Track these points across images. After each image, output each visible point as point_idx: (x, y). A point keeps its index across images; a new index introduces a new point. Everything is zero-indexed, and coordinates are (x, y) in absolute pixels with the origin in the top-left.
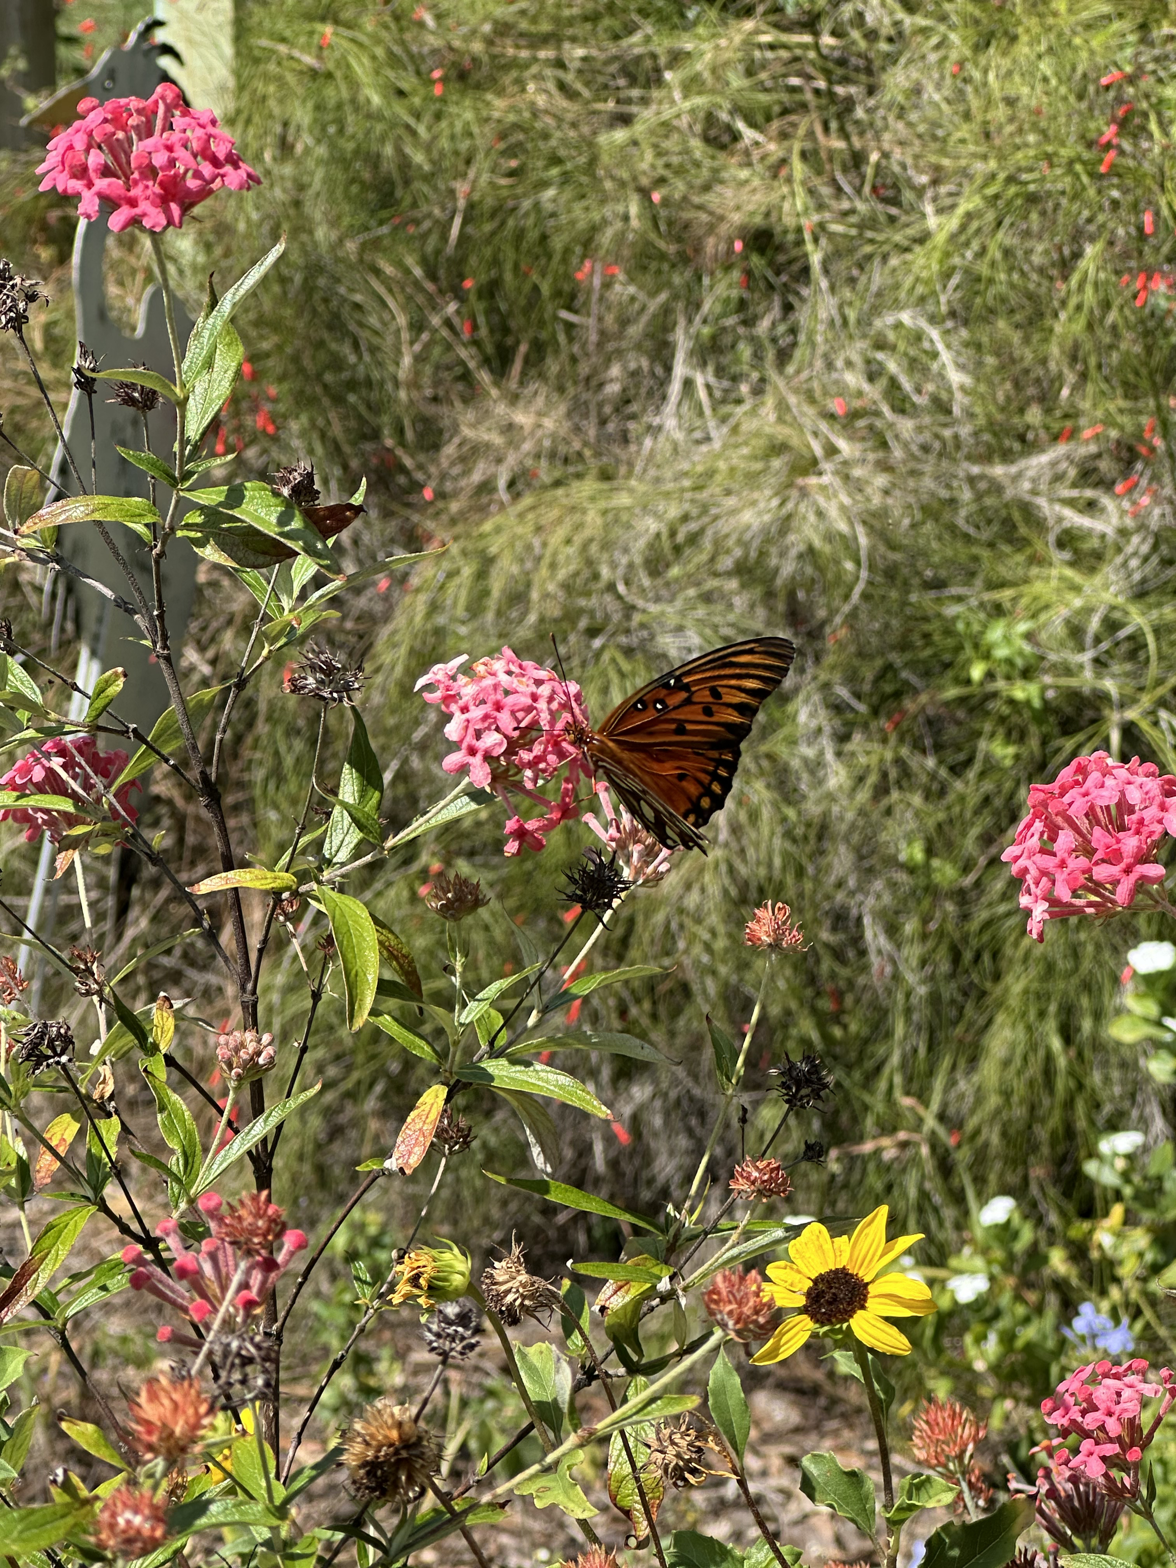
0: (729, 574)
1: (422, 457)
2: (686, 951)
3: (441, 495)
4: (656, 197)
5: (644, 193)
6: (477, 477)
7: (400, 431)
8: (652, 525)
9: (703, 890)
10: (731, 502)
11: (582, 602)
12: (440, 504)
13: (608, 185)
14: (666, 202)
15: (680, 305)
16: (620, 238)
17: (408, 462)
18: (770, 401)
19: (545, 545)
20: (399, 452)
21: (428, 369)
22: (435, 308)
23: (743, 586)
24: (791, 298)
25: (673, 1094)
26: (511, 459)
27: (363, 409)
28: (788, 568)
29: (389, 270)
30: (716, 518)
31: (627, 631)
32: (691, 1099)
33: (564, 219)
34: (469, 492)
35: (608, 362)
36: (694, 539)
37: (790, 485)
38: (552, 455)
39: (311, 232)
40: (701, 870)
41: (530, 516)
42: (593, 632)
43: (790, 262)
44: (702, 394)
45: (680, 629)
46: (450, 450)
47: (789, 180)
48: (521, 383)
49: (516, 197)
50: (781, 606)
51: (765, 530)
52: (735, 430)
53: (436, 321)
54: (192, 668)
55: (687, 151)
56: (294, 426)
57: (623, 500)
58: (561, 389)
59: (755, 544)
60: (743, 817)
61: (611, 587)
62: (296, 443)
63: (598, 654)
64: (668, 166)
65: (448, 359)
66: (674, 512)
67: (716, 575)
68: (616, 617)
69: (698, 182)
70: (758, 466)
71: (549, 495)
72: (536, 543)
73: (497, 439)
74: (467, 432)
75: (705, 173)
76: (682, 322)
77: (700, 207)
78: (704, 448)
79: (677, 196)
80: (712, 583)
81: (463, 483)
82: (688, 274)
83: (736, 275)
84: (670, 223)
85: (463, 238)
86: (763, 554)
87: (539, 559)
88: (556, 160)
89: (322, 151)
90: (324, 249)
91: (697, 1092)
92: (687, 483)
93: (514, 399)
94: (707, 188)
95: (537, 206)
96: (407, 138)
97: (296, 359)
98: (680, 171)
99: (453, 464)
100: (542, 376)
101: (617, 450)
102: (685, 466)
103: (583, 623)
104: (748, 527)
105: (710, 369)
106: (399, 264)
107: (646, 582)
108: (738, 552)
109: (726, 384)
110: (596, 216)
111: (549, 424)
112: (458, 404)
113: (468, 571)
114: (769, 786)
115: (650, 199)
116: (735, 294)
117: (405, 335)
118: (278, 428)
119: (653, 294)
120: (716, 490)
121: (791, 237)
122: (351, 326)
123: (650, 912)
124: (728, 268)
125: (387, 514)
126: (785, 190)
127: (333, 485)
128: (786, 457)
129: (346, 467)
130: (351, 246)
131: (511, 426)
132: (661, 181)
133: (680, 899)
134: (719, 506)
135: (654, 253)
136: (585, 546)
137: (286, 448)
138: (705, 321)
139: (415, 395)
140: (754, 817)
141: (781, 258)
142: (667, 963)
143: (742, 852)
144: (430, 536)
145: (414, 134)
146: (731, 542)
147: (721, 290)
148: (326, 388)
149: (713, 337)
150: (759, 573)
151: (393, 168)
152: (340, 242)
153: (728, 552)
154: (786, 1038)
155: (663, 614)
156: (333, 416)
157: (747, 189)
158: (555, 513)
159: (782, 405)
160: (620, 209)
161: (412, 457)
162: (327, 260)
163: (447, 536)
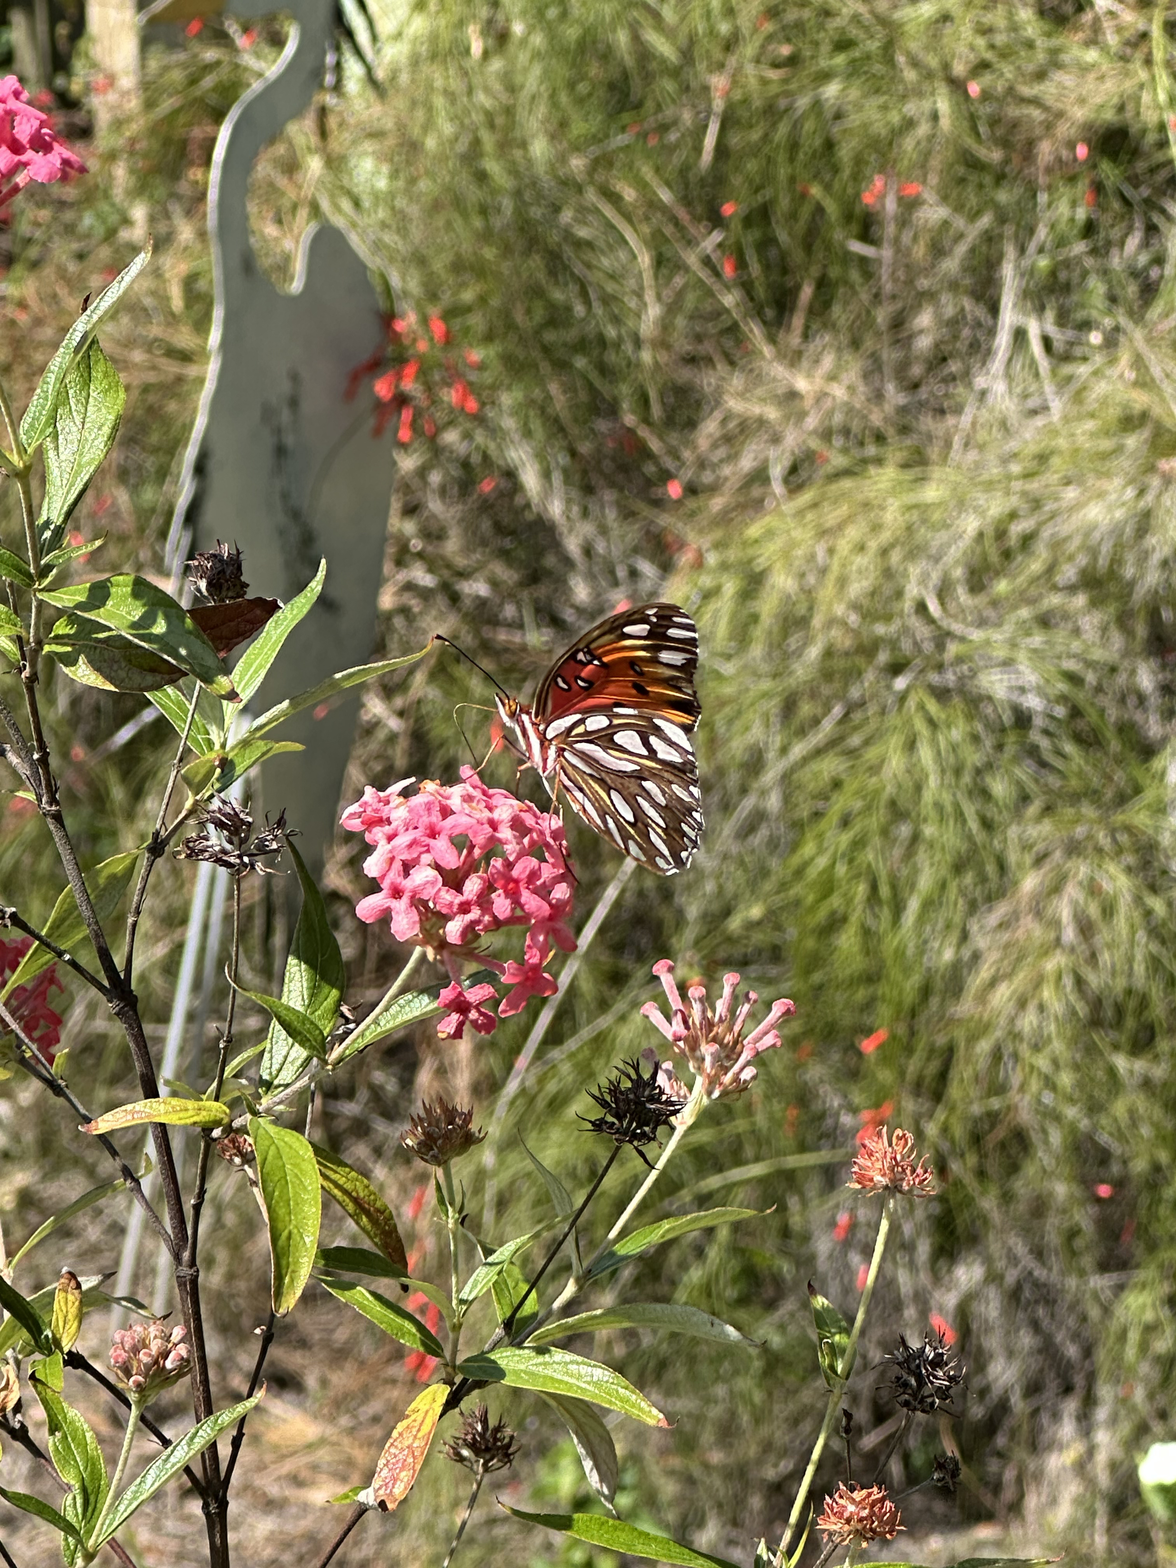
0: (1072, 589)
1: (674, 438)
2: (1022, 1088)
3: (692, 490)
4: (974, 89)
5: (957, 85)
6: (747, 463)
7: (644, 400)
8: (971, 525)
9: (1041, 1008)
10: (1071, 494)
11: (880, 629)
12: (691, 504)
13: (910, 75)
14: (986, 96)
15: (1009, 230)
16: (928, 143)
17: (655, 445)
18: (1125, 358)
19: (831, 551)
20: (643, 432)
21: (680, 322)
22: (690, 242)
23: (1094, 603)
24: (1157, 218)
25: (1011, 1277)
26: (792, 439)
27: (594, 377)
28: (1152, 578)
29: (629, 194)
30: (1053, 516)
31: (940, 667)
32: (1037, 1285)
33: (854, 120)
34: (733, 484)
35: (916, 307)
36: (1027, 540)
37: (1151, 469)
38: (846, 433)
39: (524, 145)
40: (1038, 982)
41: (810, 516)
42: (896, 669)
43: (1152, 171)
44: (1036, 347)
45: (1008, 663)
46: (710, 428)
47: (1148, 62)
48: (806, 336)
49: (787, 94)
50: (1141, 630)
51: (1117, 531)
52: (1078, 397)
53: (692, 259)
54: (375, 725)
55: (1014, 27)
56: (506, 399)
57: (931, 493)
58: (855, 344)
59: (1106, 549)
60: (1093, 910)
61: (921, 608)
62: (509, 423)
63: (902, 698)
64: (992, 47)
65: (708, 306)
66: (998, 507)
67: (1055, 588)
68: (928, 647)
69: (1030, 68)
70: (1106, 444)
71: (833, 488)
72: (821, 552)
73: (772, 413)
74: (734, 404)
75: (1041, 57)
76: (1010, 251)
77: (1035, 102)
78: (1039, 421)
79: (1000, 87)
80: (1055, 600)
81: (726, 470)
82: (1018, 191)
83: (1083, 186)
84: (993, 123)
85: (721, 150)
86: (1116, 561)
87: (823, 571)
88: (843, 45)
89: (538, 40)
90: (541, 169)
91: (1040, 1273)
92: (1016, 468)
93: (794, 359)
94: (1041, 75)
95: (817, 105)
96: (646, 22)
97: (506, 314)
98: (1005, 54)
99: (715, 446)
100: (830, 326)
101: (927, 422)
102: (1013, 445)
103: (883, 657)
104: (1094, 527)
105: (1050, 315)
106: (642, 185)
107: (965, 599)
108: (1082, 560)
109: (1070, 334)
110: (896, 118)
111: (839, 392)
112: (721, 367)
113: (730, 587)
114: (1129, 870)
115: (966, 92)
116: (1081, 214)
117: (648, 278)
118: (483, 404)
119: (974, 216)
120: (1052, 478)
121: (1151, 138)
122: (578, 269)
123: (972, 1039)
124: (1072, 179)
125: (628, 515)
126: (1143, 75)
127: (557, 478)
128: (1145, 433)
129: (573, 453)
130: (577, 164)
131: (793, 395)
132: (982, 67)
133: (1012, 1020)
134: (1057, 499)
135: (974, 164)
136: (884, 552)
137: (494, 431)
138: (1041, 250)
139: (663, 357)
140: (1108, 911)
141: (1141, 166)
142: (995, 1103)
143: (1093, 958)
144: (682, 545)
145: (656, 16)
146: (1073, 545)
147: (1063, 209)
148: (546, 350)
149: (1053, 273)
150: (1113, 588)
151: (629, 61)
152: (563, 159)
153: (1071, 558)
154: (1157, 1201)
155: (988, 642)
156: (554, 388)
157: (1091, 76)
158: (844, 510)
159: (1138, 362)
160: (926, 105)
161: (661, 438)
162: (547, 182)
163: (705, 542)
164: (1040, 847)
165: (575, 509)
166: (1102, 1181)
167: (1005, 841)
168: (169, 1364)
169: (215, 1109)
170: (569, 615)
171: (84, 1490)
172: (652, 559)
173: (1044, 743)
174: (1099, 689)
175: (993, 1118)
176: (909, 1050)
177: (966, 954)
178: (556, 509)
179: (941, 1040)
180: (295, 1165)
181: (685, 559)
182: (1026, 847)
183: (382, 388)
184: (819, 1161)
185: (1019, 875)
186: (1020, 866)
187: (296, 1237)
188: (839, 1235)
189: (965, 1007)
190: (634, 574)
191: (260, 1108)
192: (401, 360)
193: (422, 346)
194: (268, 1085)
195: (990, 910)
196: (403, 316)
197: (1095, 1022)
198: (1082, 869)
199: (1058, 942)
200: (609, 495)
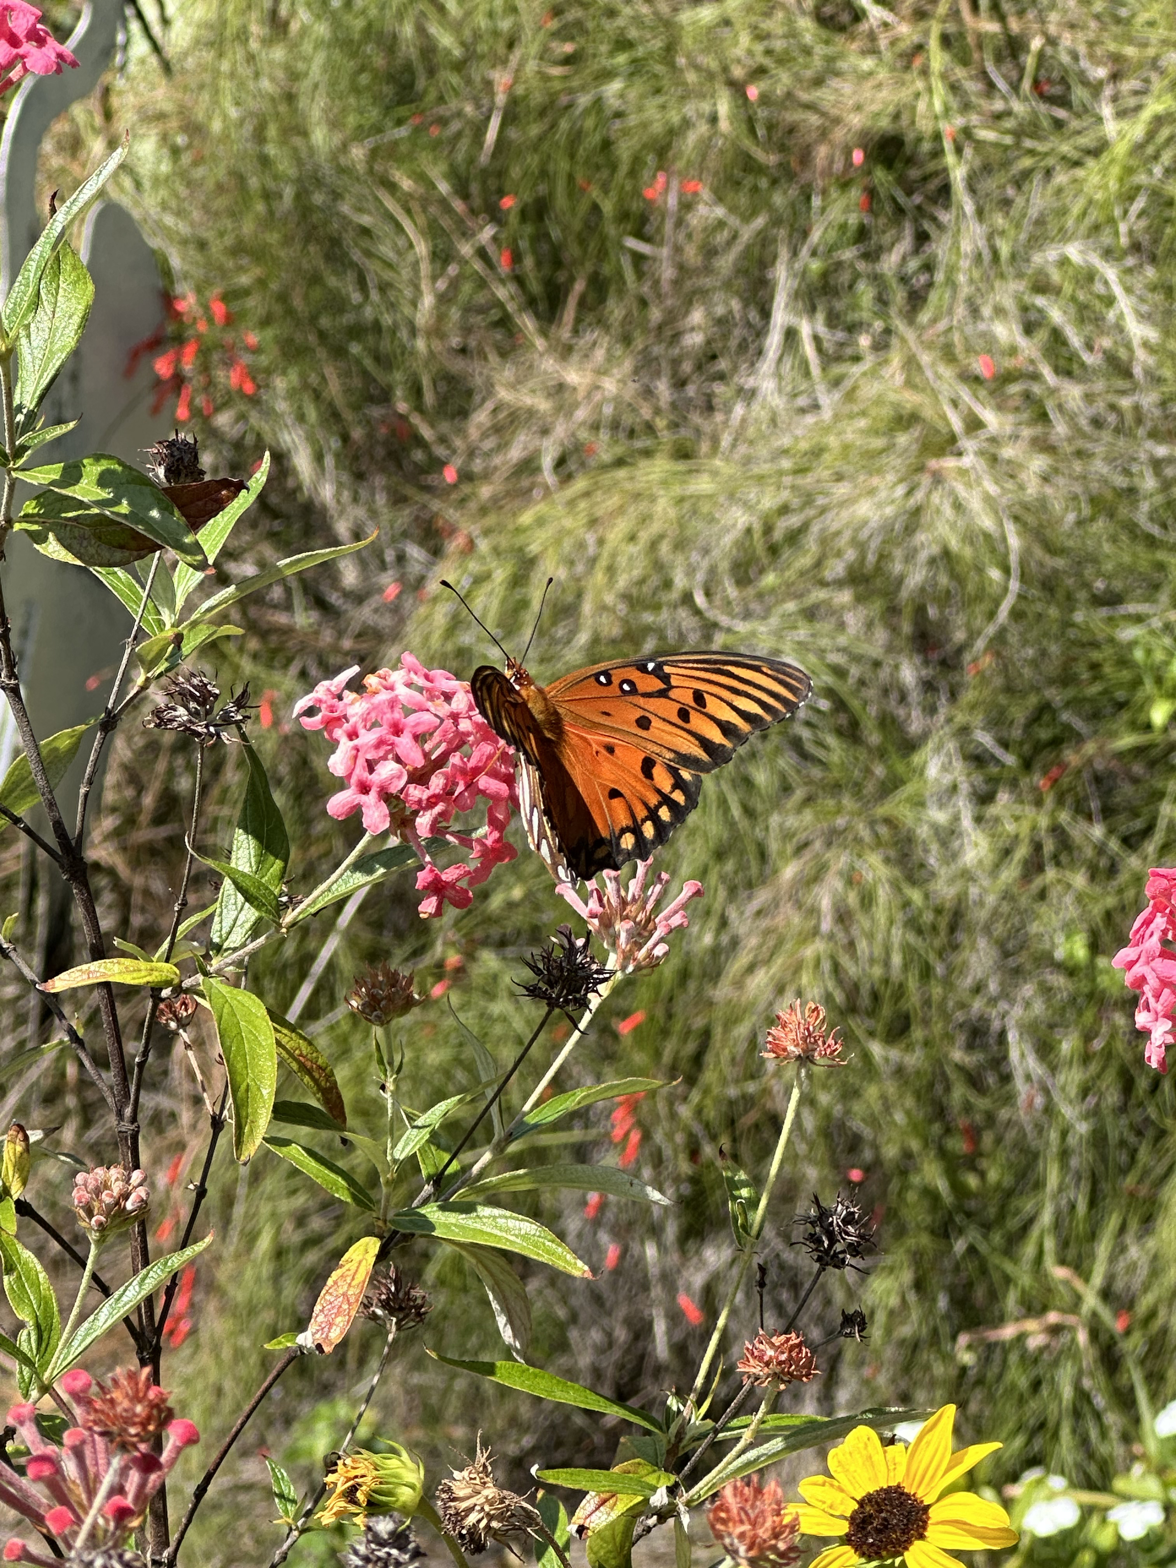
0: (839, 584)
1: (445, 427)
3: (466, 476)
4: (753, 92)
5: (737, 88)
6: (515, 453)
7: (416, 391)
8: (741, 518)
9: (800, 992)
10: (842, 490)
11: (648, 618)
12: (466, 489)
13: (691, 77)
14: (765, 99)
15: (782, 233)
16: (705, 145)
17: (427, 433)
18: (896, 359)
19: (601, 542)
20: (416, 420)
21: (455, 312)
22: (466, 234)
23: (859, 599)
24: (927, 225)
25: (757, 1260)
26: (560, 430)
27: (368, 363)
28: (916, 578)
29: (406, 184)
30: (823, 510)
32: (784, 1267)
33: (633, 120)
34: (505, 472)
35: (688, 303)
36: (794, 537)
37: (921, 469)
38: (615, 425)
39: (305, 134)
40: (798, 969)
41: (583, 505)
43: (925, 179)
44: (809, 349)
46: (481, 417)
47: (925, 72)
48: (576, 332)
49: (571, 91)
50: (906, 628)
51: (887, 527)
52: (850, 396)
53: (466, 249)
55: (792, 34)
56: (280, 384)
57: (703, 485)
58: (626, 340)
59: (874, 545)
60: (853, 899)
61: (687, 598)
62: (282, 406)
64: (768, 52)
65: (481, 298)
66: (768, 502)
67: (823, 584)
68: (693, 638)
69: (809, 74)
70: (878, 443)
71: (606, 478)
72: (590, 539)
73: (543, 405)
74: (503, 394)
75: (817, 63)
76: (784, 253)
77: (810, 107)
78: (810, 419)
79: (779, 91)
80: (819, 595)
81: (497, 460)
82: (793, 192)
83: (855, 194)
84: (771, 127)
85: (502, 144)
86: (883, 557)
87: (593, 561)
88: (623, 44)
89: (322, 29)
90: (322, 156)
91: (788, 1256)
92: (786, 464)
93: (566, 352)
94: (818, 82)
95: (598, 103)
96: (432, 15)
97: (283, 298)
98: (783, 60)
99: (484, 436)
100: (602, 323)
101: (696, 418)
102: (785, 441)
104: (865, 523)
105: (820, 317)
106: (421, 178)
107: (732, 591)
108: (851, 555)
109: (840, 335)
110: (675, 118)
111: (610, 386)
112: (493, 358)
113: (501, 574)
114: (887, 860)
115: (744, 96)
116: (853, 220)
117: (425, 268)
118: (259, 387)
119: (747, 218)
120: (823, 473)
121: (926, 146)
122: (356, 255)
123: (731, 1022)
124: (845, 185)
125: (398, 500)
126: (920, 85)
127: (329, 461)
128: (916, 432)
129: (345, 438)
130: (358, 153)
131: (561, 387)
132: (760, 72)
133: (771, 1004)
134: (827, 494)
135: (749, 165)
136: (654, 545)
137: (269, 413)
138: (814, 254)
139: (437, 345)
140: (867, 900)
141: (914, 173)
142: (751, 1087)
143: (851, 945)
144: (452, 531)
145: (442, 9)
146: (843, 541)
147: (835, 213)
148: (322, 335)
149: (825, 275)
150: (878, 583)
151: (413, 53)
152: (344, 147)
153: (839, 554)
154: (905, 1187)
155: (753, 634)
156: (330, 371)
157: (870, 83)
158: (615, 501)
159: (911, 364)
160: (706, 107)
161: (432, 426)
162: (327, 170)
163: (475, 529)
164: (802, 837)
165: (346, 495)
166: (853, 1167)
167: (767, 828)
168: (129, 1205)
169: (166, 970)
170: (334, 598)
171: (38, 1327)
172: (422, 543)
173: (805, 734)
174: (862, 683)
175: (749, 1101)
176: (665, 1033)
177: (725, 939)
178: (327, 493)
179: (698, 1023)
180: (249, 1022)
181: (454, 545)
182: (787, 836)
183: (162, 367)
184: (572, 1140)
185: (779, 863)
186: (781, 853)
187: (253, 1089)
188: (590, 1212)
189: (722, 992)
190: (401, 558)
191: (211, 969)
192: (179, 340)
193: (202, 327)
194: (218, 948)
195: (750, 898)
196: (184, 298)
197: (851, 1008)
198: (840, 860)
199: (815, 932)
200: (379, 480)
